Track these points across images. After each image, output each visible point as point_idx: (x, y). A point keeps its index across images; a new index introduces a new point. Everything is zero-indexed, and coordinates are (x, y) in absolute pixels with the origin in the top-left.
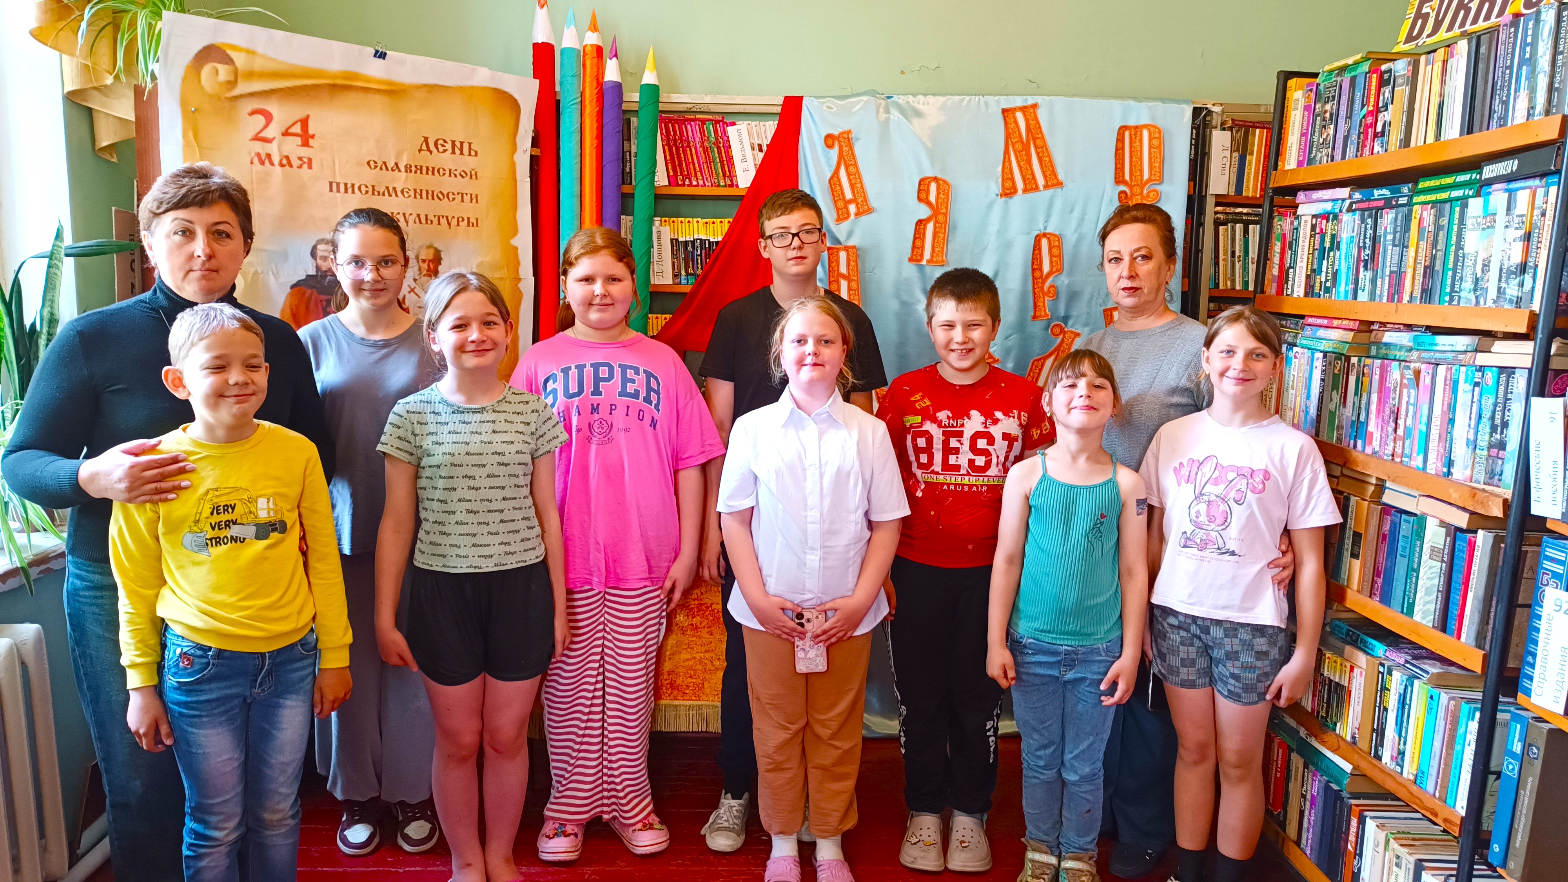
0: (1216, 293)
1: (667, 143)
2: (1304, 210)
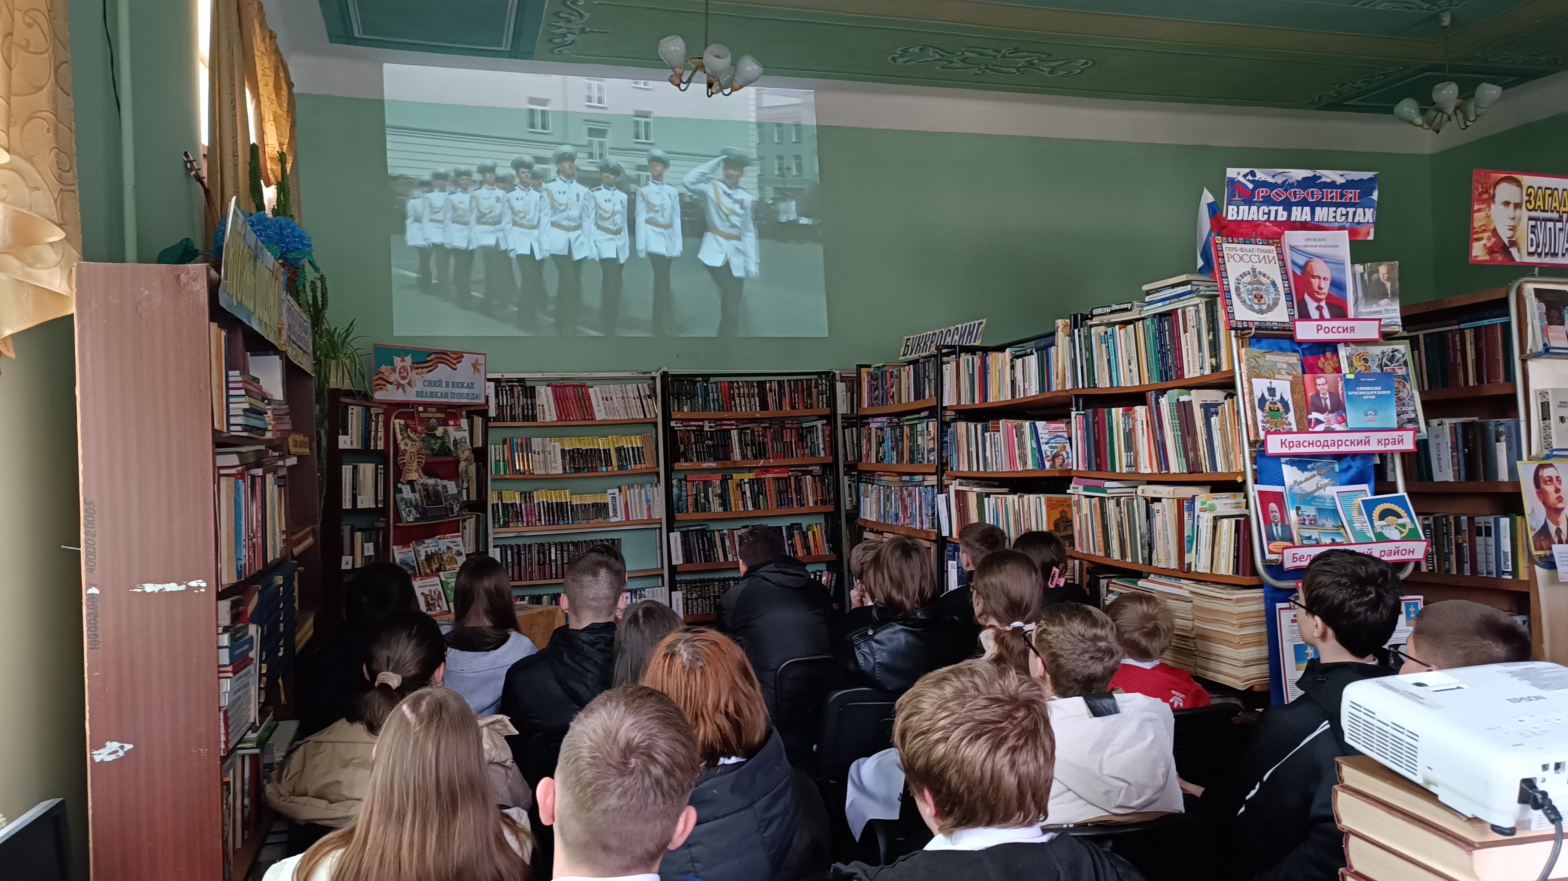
0: (847, 463)
1: (556, 398)
2: (872, 425)
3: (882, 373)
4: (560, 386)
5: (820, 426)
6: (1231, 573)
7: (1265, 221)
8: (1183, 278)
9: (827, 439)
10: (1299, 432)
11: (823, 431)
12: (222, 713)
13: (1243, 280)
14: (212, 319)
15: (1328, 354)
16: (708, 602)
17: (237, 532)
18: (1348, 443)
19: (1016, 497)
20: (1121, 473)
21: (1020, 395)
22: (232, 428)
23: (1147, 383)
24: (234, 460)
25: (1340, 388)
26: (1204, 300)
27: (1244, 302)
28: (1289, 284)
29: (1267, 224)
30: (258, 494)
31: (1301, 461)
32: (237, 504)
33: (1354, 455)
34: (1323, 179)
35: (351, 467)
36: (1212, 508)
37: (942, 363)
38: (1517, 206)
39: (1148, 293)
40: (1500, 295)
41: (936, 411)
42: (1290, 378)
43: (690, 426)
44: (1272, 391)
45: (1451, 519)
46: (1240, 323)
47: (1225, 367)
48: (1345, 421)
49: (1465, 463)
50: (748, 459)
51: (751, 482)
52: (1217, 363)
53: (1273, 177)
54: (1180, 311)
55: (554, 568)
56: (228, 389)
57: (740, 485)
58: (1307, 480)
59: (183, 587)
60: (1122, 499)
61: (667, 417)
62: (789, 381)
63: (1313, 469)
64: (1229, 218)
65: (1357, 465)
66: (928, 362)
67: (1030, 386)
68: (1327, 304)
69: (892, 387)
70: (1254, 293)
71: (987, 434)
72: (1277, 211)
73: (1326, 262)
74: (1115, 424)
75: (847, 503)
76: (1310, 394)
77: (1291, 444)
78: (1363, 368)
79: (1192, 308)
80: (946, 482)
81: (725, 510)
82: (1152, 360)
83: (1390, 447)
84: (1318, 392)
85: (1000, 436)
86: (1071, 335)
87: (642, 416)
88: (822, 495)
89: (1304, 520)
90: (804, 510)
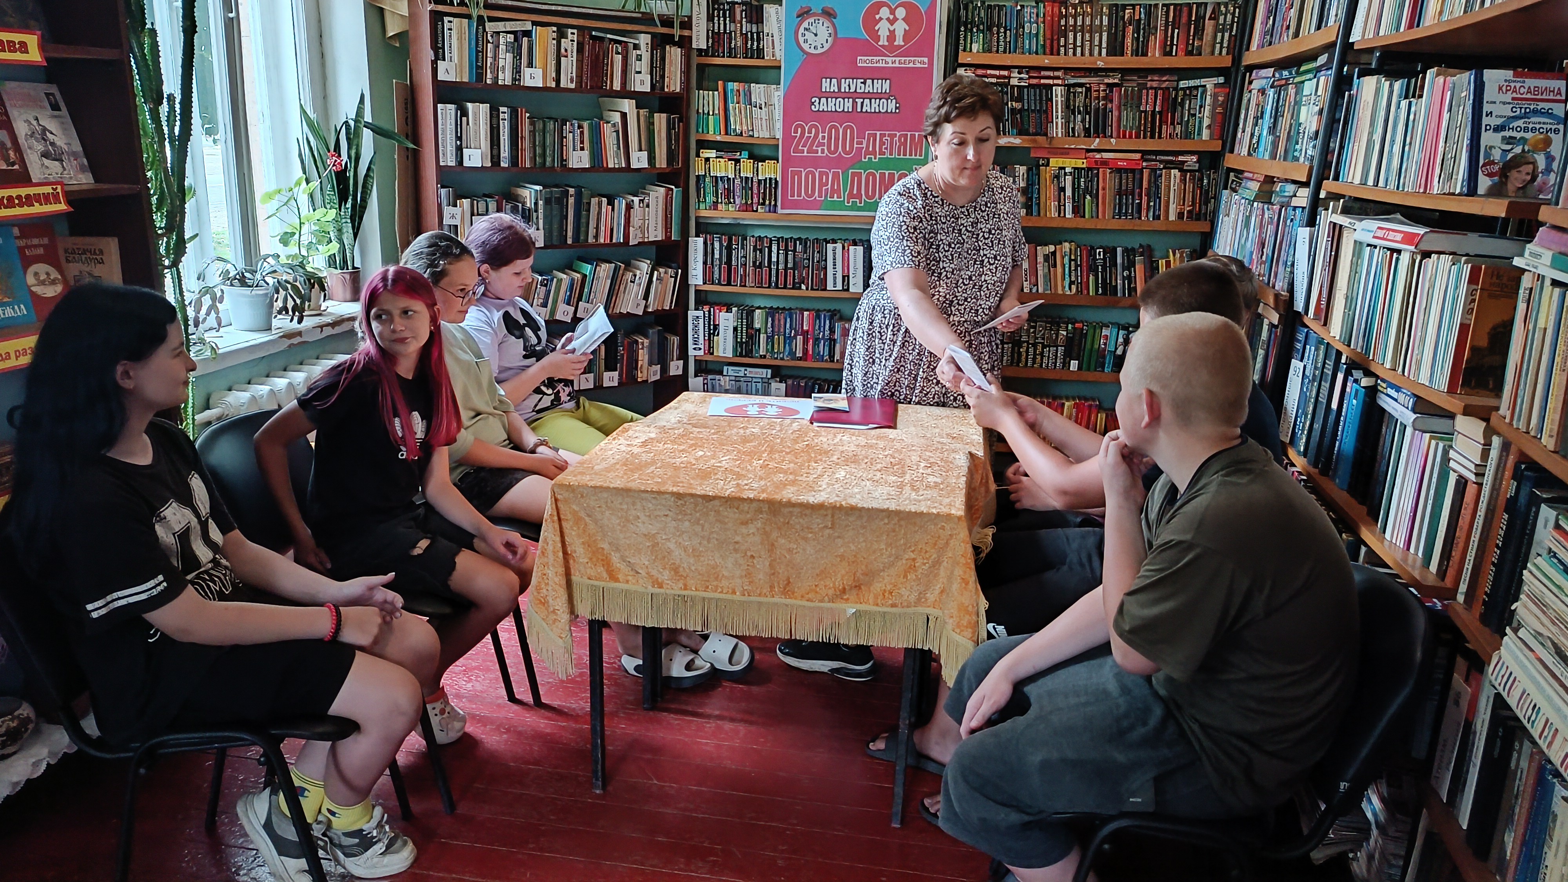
2: (1254, 85)
5: (1210, 88)
9: (1219, 110)
35: (453, 107)
41: (1338, 53)
50: (1075, 134)
51: (1076, 173)
55: (774, 272)
57: (1058, 176)
61: (951, 60)
62: (1166, 6)
69: (1292, 7)
71: (1404, 105)
80: (1322, 204)
85: (1420, 109)
88: (1193, 204)
90: (1158, 225)
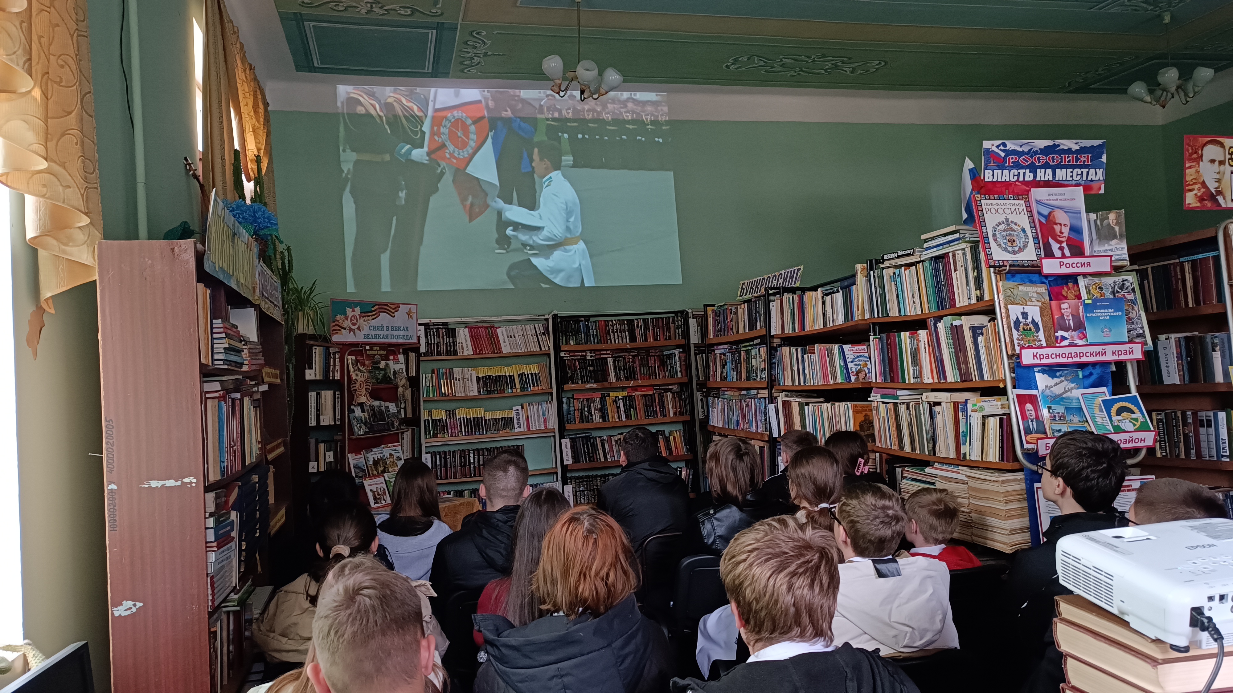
1: (472, 337)
2: (717, 352)
3: (723, 310)
4: (475, 328)
5: (677, 354)
6: (997, 460)
7: (1015, 182)
8: (952, 228)
9: (683, 363)
10: (1048, 347)
11: (680, 357)
12: (209, 578)
13: (998, 228)
14: (199, 280)
15: (1070, 285)
16: (592, 493)
17: (221, 442)
18: (1088, 354)
19: (829, 405)
20: (909, 384)
21: (830, 325)
22: (216, 363)
23: (927, 312)
24: (217, 386)
25: (1081, 311)
26: (969, 245)
27: (1000, 245)
28: (1036, 230)
29: (1017, 183)
30: (238, 412)
31: (1051, 370)
32: (220, 420)
33: (1094, 364)
34: (1062, 147)
35: (315, 393)
36: (982, 409)
37: (770, 301)
38: (1221, 163)
39: (926, 241)
40: (1209, 234)
41: (766, 339)
42: (1040, 304)
43: (576, 356)
44: (1025, 315)
45: (1179, 414)
46: (997, 262)
47: (987, 297)
48: (1085, 337)
49: (1188, 369)
50: (621, 380)
51: (624, 398)
52: (981, 294)
53: (1021, 146)
54: (951, 254)
55: (472, 469)
56: (212, 333)
57: (615, 401)
58: (1056, 384)
59: (179, 483)
60: (911, 404)
61: (557, 350)
62: (652, 319)
63: (1061, 376)
64: (986, 180)
65: (1097, 372)
66: (759, 300)
67: (837, 317)
68: (1067, 245)
69: (731, 321)
70: (1008, 238)
71: (806, 356)
72: (1024, 173)
73: (1065, 212)
74: (903, 345)
75: (700, 414)
76: (1056, 317)
77: (1042, 357)
78: (1099, 295)
79: (960, 251)
80: (775, 395)
81: (604, 420)
82: (931, 293)
83: (1122, 357)
84: (1062, 315)
85: (815, 357)
86: (868, 276)
87: (538, 349)
88: (680, 408)
89: (1055, 416)
90: (666, 420)
